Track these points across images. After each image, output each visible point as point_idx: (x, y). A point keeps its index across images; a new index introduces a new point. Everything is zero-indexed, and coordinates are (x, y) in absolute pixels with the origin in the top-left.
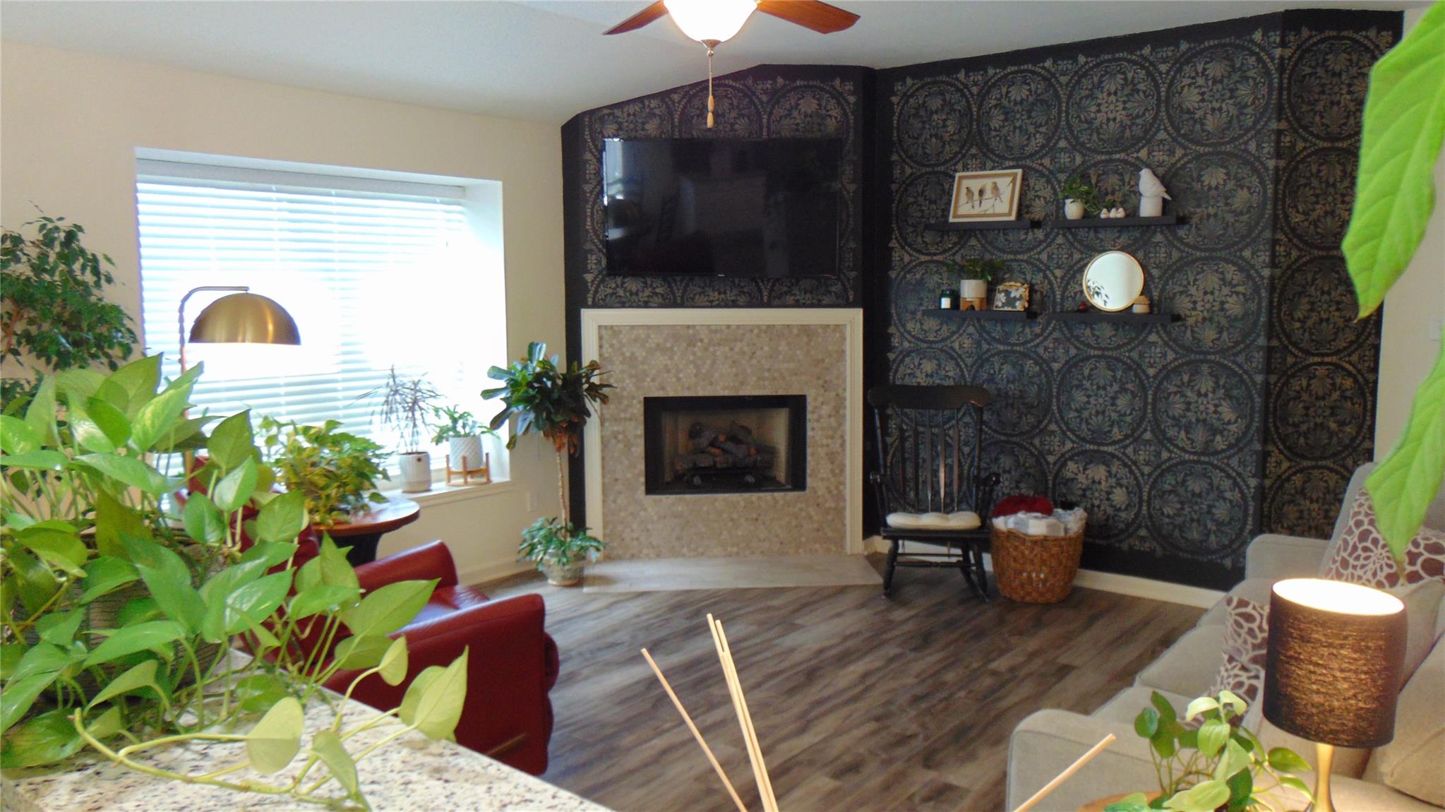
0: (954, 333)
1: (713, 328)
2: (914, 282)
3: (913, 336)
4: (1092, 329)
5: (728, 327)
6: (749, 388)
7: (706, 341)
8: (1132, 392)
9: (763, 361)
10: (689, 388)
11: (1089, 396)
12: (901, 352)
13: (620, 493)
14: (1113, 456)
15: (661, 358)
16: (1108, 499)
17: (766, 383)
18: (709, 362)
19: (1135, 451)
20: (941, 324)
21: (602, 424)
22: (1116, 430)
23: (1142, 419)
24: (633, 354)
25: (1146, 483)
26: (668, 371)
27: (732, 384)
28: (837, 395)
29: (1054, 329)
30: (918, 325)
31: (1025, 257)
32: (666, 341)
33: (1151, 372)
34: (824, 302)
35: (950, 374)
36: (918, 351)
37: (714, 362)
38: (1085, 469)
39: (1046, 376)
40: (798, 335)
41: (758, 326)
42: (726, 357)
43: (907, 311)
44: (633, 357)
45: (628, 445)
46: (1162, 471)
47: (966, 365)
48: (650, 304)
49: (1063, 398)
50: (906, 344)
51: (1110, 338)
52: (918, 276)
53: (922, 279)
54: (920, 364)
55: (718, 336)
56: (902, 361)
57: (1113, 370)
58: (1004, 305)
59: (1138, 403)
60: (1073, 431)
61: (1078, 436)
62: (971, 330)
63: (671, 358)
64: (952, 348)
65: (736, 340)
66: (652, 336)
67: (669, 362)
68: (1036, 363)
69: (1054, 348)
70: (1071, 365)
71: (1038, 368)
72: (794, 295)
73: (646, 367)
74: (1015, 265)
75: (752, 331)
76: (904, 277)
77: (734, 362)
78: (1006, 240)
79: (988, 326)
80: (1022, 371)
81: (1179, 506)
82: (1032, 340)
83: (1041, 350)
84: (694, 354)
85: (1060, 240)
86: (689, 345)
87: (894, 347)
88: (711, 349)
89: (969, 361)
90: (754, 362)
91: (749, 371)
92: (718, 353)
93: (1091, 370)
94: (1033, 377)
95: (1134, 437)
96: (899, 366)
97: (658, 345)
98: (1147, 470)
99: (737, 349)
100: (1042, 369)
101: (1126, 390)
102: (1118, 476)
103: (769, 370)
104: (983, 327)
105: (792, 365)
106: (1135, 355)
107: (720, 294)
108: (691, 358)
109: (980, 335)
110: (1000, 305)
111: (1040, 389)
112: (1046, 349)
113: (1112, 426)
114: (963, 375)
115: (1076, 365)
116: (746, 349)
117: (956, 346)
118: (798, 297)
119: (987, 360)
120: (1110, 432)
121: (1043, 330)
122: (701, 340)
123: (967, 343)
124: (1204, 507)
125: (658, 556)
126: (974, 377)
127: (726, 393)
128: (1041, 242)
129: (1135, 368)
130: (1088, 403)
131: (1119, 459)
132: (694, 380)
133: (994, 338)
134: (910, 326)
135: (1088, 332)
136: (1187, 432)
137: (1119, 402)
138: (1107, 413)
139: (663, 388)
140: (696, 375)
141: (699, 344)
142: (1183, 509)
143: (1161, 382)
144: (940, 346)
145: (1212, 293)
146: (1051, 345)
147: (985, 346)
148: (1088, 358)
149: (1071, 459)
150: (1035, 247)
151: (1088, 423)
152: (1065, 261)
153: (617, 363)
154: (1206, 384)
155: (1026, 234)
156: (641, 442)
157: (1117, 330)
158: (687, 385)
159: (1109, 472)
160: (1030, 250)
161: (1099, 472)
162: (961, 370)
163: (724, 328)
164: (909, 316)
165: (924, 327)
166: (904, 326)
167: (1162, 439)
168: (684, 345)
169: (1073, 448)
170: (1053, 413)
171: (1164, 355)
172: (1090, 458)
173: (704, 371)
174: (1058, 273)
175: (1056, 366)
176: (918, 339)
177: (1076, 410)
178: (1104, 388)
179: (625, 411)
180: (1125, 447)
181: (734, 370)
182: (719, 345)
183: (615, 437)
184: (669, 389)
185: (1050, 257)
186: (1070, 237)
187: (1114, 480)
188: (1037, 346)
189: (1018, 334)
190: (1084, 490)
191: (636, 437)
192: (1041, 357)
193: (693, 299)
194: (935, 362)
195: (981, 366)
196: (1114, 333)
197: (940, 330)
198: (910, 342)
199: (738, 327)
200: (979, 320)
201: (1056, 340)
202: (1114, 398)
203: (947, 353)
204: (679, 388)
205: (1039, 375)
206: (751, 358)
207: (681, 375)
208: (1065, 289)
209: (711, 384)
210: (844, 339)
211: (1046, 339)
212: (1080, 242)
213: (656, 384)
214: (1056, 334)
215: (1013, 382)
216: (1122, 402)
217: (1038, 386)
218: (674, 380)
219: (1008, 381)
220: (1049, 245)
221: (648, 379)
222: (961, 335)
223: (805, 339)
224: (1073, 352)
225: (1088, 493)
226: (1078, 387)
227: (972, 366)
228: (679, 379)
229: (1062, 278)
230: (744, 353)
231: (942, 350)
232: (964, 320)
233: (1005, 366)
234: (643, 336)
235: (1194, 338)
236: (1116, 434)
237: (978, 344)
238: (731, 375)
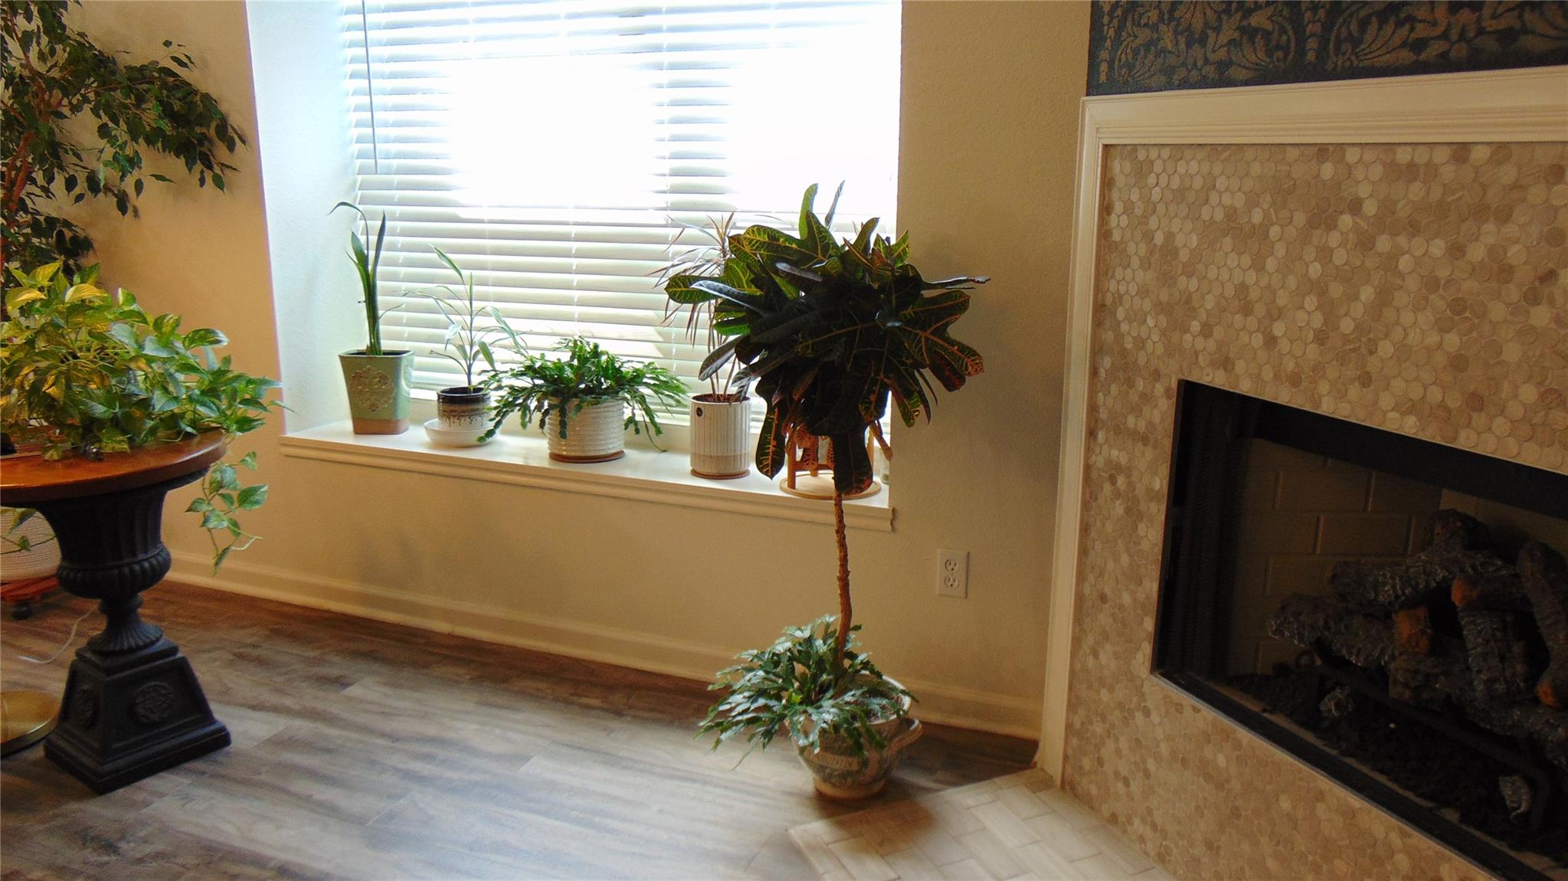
5: (1461, 151)
6: (1500, 425)
7: (1370, 208)
10: (1295, 380)
13: (1105, 636)
15: (1232, 261)
18: (1367, 293)
21: (1091, 434)
24: (1170, 237)
26: (1247, 310)
27: (1435, 394)
32: (1252, 202)
37: (1384, 297)
42: (1432, 284)
44: (1169, 251)
45: (1134, 513)
48: (1234, 72)
55: (1416, 190)
63: (1258, 266)
65: (1480, 212)
66: (1221, 184)
67: (1251, 277)
73: (1193, 284)
77: (1458, 306)
84: (1325, 254)
86: (1312, 224)
88: (1383, 243)
90: (1540, 316)
91: (1512, 352)
92: (1404, 263)
97: (1231, 214)
99: (1477, 253)
108: (1315, 270)
116: (1515, 254)
122: (1355, 207)
125: (1162, 858)
127: (1409, 427)
132: (1313, 351)
139: (1226, 364)
140: (1321, 338)
141: (1346, 221)
153: (1135, 262)
156: (1158, 511)
158: (1290, 365)
163: (1441, 156)
168: (1300, 219)
173: (1347, 326)
179: (1137, 410)
181: (1452, 340)
182: (1413, 228)
183: (1113, 480)
184: (1240, 366)
191: (1151, 495)
193: (1356, 42)
199: (1501, 151)
204: (1268, 374)
206: (1532, 298)
207: (1278, 329)
209: (1365, 380)
213: (1211, 344)
218: (1258, 340)
221: (1195, 326)
228: (1271, 341)
230: (1505, 272)
234: (1198, 183)
238: (1440, 359)
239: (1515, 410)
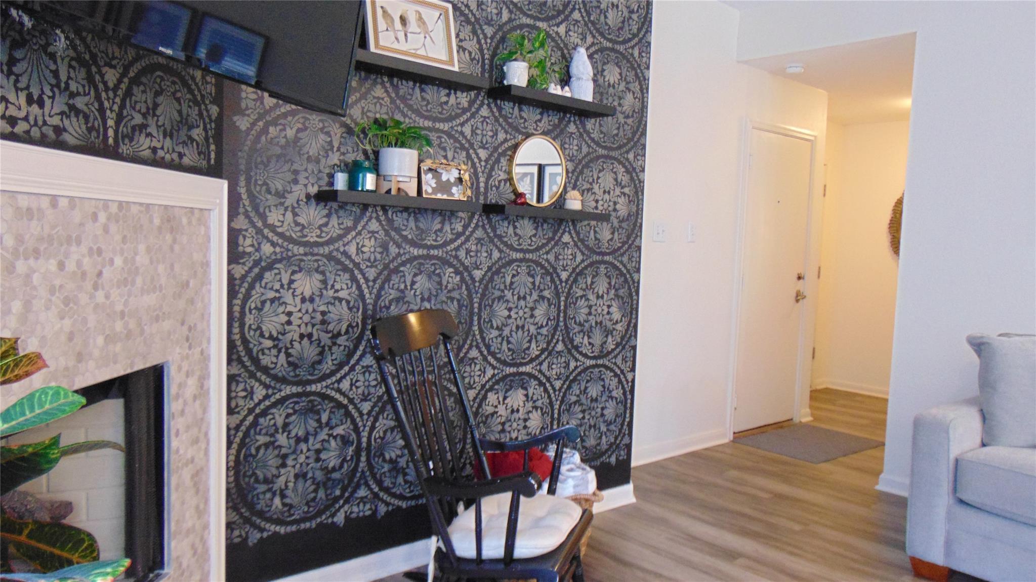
0: (348, 230)
1: (23, 202)
2: (283, 141)
3: (281, 235)
4: (515, 227)
5: (54, 201)
6: (91, 364)
8: (549, 300)
9: (115, 293)
11: (510, 310)
12: (257, 263)
14: (530, 375)
16: (525, 427)
17: (118, 347)
19: (550, 367)
20: (328, 216)
22: (533, 345)
23: (555, 329)
25: (557, 400)
28: (202, 352)
29: (477, 226)
30: (289, 215)
31: (445, 126)
33: (564, 275)
34: (186, 161)
35: (341, 294)
36: (286, 259)
38: (505, 398)
39: (468, 289)
40: (160, 228)
41: (106, 204)
42: (52, 291)
43: (269, 191)
46: (570, 381)
47: (367, 280)
49: (484, 315)
50: (267, 249)
51: (530, 238)
52: (290, 133)
53: (297, 140)
54: (291, 282)
55: (34, 225)
56: (260, 277)
57: (533, 276)
58: (435, 191)
59: (553, 312)
60: (493, 354)
61: (498, 360)
62: (374, 225)
64: (345, 253)
65: (69, 240)
68: (457, 272)
69: (477, 251)
70: (495, 271)
71: (458, 278)
72: (149, 135)
74: (433, 136)
75: (95, 217)
76: (265, 131)
77: (67, 301)
78: (423, 99)
79: (399, 220)
80: (440, 283)
81: (581, 416)
82: (452, 241)
83: (462, 254)
85: (484, 112)
87: (244, 253)
88: (21, 266)
89: (371, 273)
90: (100, 296)
93: (514, 276)
94: (454, 289)
95: (548, 351)
96: (252, 287)
98: (558, 384)
99: (71, 266)
100: (463, 280)
101: (542, 298)
102: (535, 398)
103: (123, 314)
104: (390, 221)
105: (150, 300)
106: (551, 257)
107: (30, 100)
109: (387, 233)
110: (430, 190)
111: (460, 306)
112: (468, 252)
113: (530, 341)
114: (362, 296)
115: (498, 272)
116: (86, 264)
117: (352, 250)
118: (155, 144)
119: (396, 271)
120: (528, 348)
121: (465, 227)
123: (369, 245)
124: (599, 410)
126: (378, 296)
128: (464, 111)
129: (551, 272)
130: (509, 317)
131: (536, 378)
133: (405, 238)
134: (274, 217)
135: (511, 230)
136: (589, 337)
137: (537, 313)
138: (526, 328)
142: (584, 418)
143: (571, 287)
144: (326, 250)
145: (609, 192)
146: (474, 248)
147: (393, 250)
148: (512, 262)
149: (491, 389)
150: (458, 116)
151: (509, 342)
152: (490, 140)
154: (602, 286)
155: (448, 95)
157: (536, 229)
159: (527, 396)
160: (450, 119)
161: (517, 398)
162: (359, 287)
163: (45, 203)
164: (272, 200)
165: (300, 220)
166: (263, 217)
167: (572, 348)
169: (494, 375)
170: (474, 335)
171: (574, 257)
172: (509, 382)
174: (483, 154)
175: (478, 274)
176: (290, 240)
177: (498, 328)
178: (524, 298)
180: (541, 364)
181: (67, 322)
182: (36, 253)
185: (473, 132)
186: (495, 110)
187: (531, 404)
188: (457, 249)
189: (435, 232)
190: (503, 424)
192: (463, 264)
194: (320, 277)
195: (388, 280)
196: (534, 232)
197: (326, 225)
198: (274, 245)
200: (384, 209)
201: (479, 240)
202: (532, 309)
203: (338, 262)
205: (460, 288)
206: (96, 287)
208: (489, 176)
210: (208, 238)
211: (467, 240)
212: (506, 118)
214: (479, 233)
215: (429, 300)
216: (540, 312)
217: (458, 301)
219: (423, 300)
220: (473, 116)
222: (359, 233)
223: (169, 238)
224: (496, 255)
225: (507, 427)
226: (500, 298)
227: (374, 281)
229: (486, 161)
230: (83, 276)
231: (330, 257)
232: (365, 207)
233: (418, 278)
235: (596, 239)
236: (534, 351)
237: (385, 247)
238: (63, 338)
239: (96, 353)
